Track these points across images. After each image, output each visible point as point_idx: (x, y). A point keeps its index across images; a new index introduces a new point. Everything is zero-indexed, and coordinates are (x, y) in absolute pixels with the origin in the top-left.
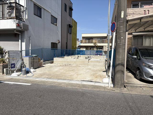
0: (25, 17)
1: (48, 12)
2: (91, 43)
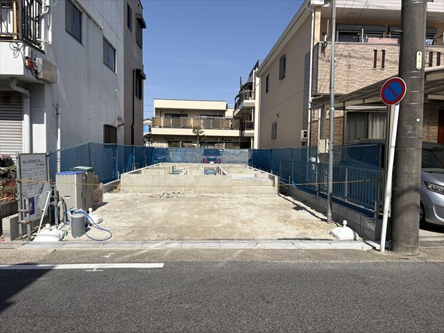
0: (46, 36)
1: (97, 25)
2: (184, 128)
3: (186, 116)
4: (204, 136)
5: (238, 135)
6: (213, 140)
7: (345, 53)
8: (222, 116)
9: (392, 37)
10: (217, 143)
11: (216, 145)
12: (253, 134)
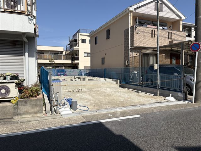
2: (43, 59)
3: (44, 53)
4: (55, 63)
5: (71, 63)
6: (59, 65)
7: (143, 31)
8: (61, 54)
9: (153, 25)
10: (60, 66)
11: (60, 67)
12: (79, 62)
